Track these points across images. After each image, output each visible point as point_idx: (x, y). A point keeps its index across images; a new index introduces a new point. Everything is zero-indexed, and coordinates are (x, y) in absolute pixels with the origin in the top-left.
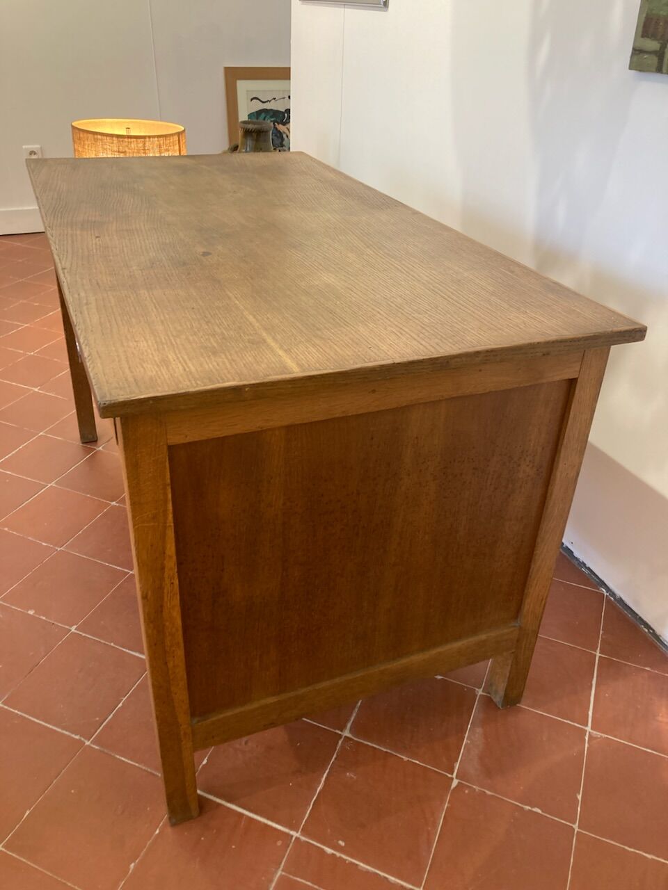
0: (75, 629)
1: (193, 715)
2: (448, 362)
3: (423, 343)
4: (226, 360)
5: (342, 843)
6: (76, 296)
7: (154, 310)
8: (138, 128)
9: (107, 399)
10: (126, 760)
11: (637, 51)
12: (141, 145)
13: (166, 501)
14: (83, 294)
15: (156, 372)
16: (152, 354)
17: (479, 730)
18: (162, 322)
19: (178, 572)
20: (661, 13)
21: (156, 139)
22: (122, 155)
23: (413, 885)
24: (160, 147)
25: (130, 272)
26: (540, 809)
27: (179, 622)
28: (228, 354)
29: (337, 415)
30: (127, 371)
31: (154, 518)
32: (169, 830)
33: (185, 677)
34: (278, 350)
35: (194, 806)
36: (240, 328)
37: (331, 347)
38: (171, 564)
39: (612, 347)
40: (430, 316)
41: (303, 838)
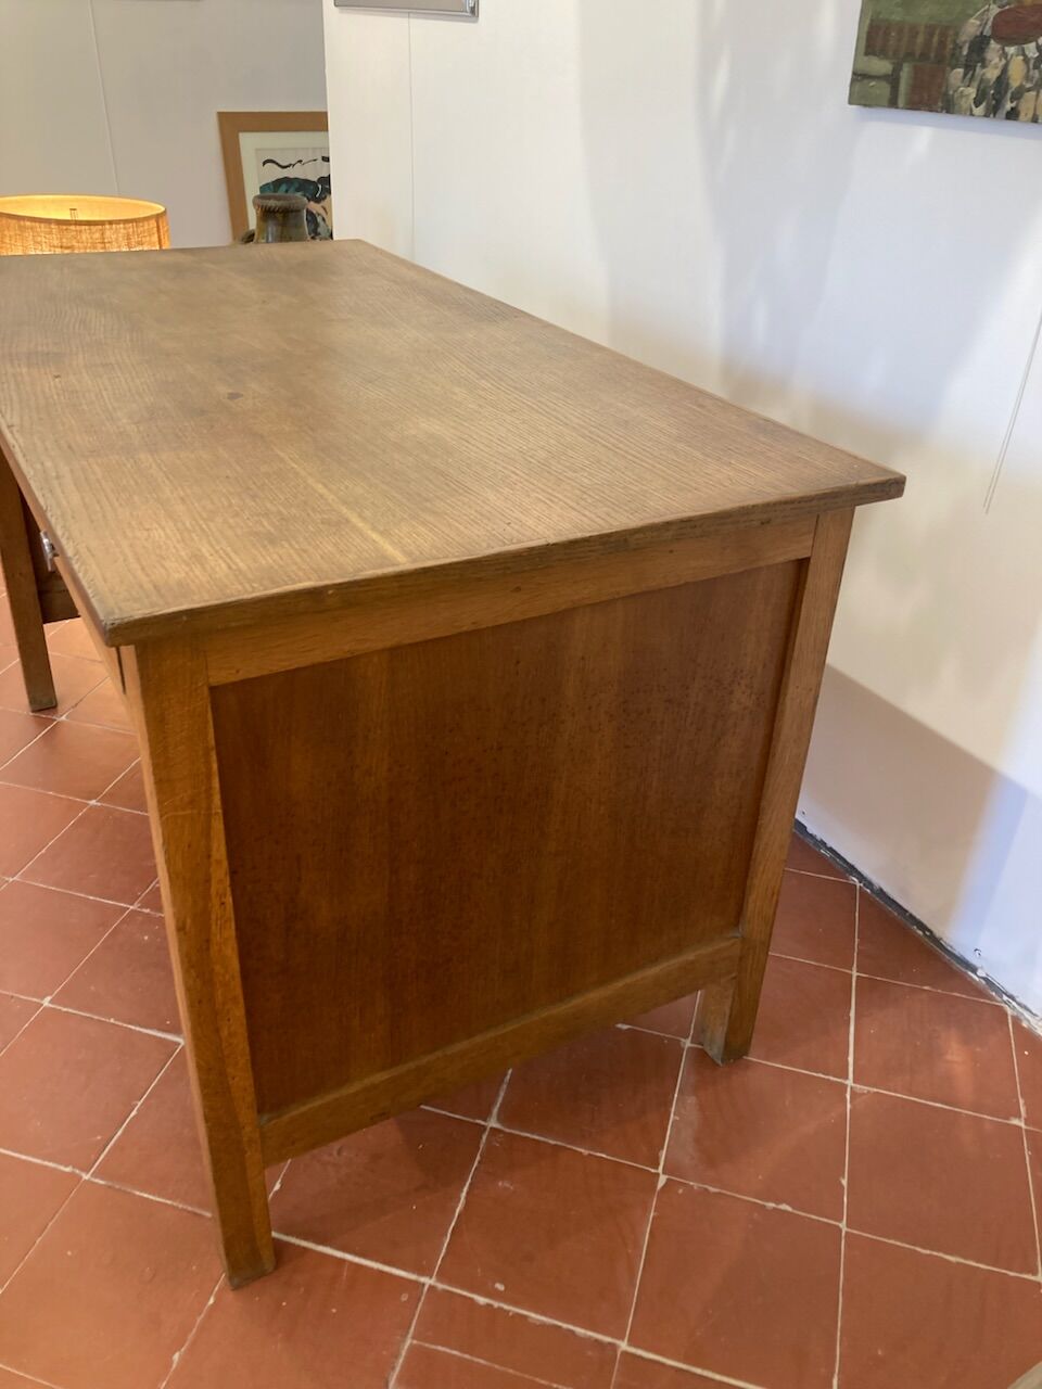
0: (51, 1002)
1: (260, 1111)
2: (626, 540)
3: (587, 513)
4: (292, 551)
5: (500, 1287)
6: (39, 466)
7: (167, 481)
8: (89, 209)
9: (116, 617)
10: (151, 1197)
11: (859, 76)
12: (97, 235)
13: (209, 776)
14: (49, 464)
15: (187, 573)
16: (175, 547)
17: (691, 1100)
18: (182, 499)
19: (231, 885)
20: (893, 17)
21: (122, 226)
22: (67, 251)
23: (613, 1337)
24: (129, 239)
25: (118, 427)
26: (788, 1204)
27: (235, 964)
28: (294, 543)
29: (465, 629)
30: (139, 573)
31: (192, 802)
32: (230, 1296)
33: (248, 1049)
34: (369, 532)
35: (267, 1255)
36: (305, 503)
37: (450, 525)
38: (220, 873)
39: (858, 508)
40: (590, 474)
41: (441, 1286)
